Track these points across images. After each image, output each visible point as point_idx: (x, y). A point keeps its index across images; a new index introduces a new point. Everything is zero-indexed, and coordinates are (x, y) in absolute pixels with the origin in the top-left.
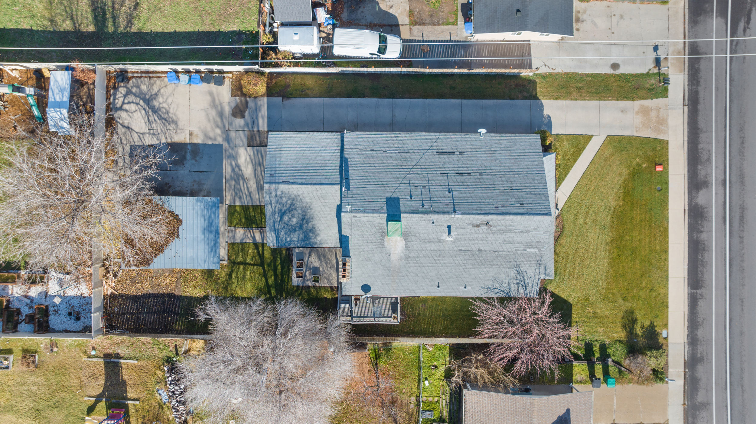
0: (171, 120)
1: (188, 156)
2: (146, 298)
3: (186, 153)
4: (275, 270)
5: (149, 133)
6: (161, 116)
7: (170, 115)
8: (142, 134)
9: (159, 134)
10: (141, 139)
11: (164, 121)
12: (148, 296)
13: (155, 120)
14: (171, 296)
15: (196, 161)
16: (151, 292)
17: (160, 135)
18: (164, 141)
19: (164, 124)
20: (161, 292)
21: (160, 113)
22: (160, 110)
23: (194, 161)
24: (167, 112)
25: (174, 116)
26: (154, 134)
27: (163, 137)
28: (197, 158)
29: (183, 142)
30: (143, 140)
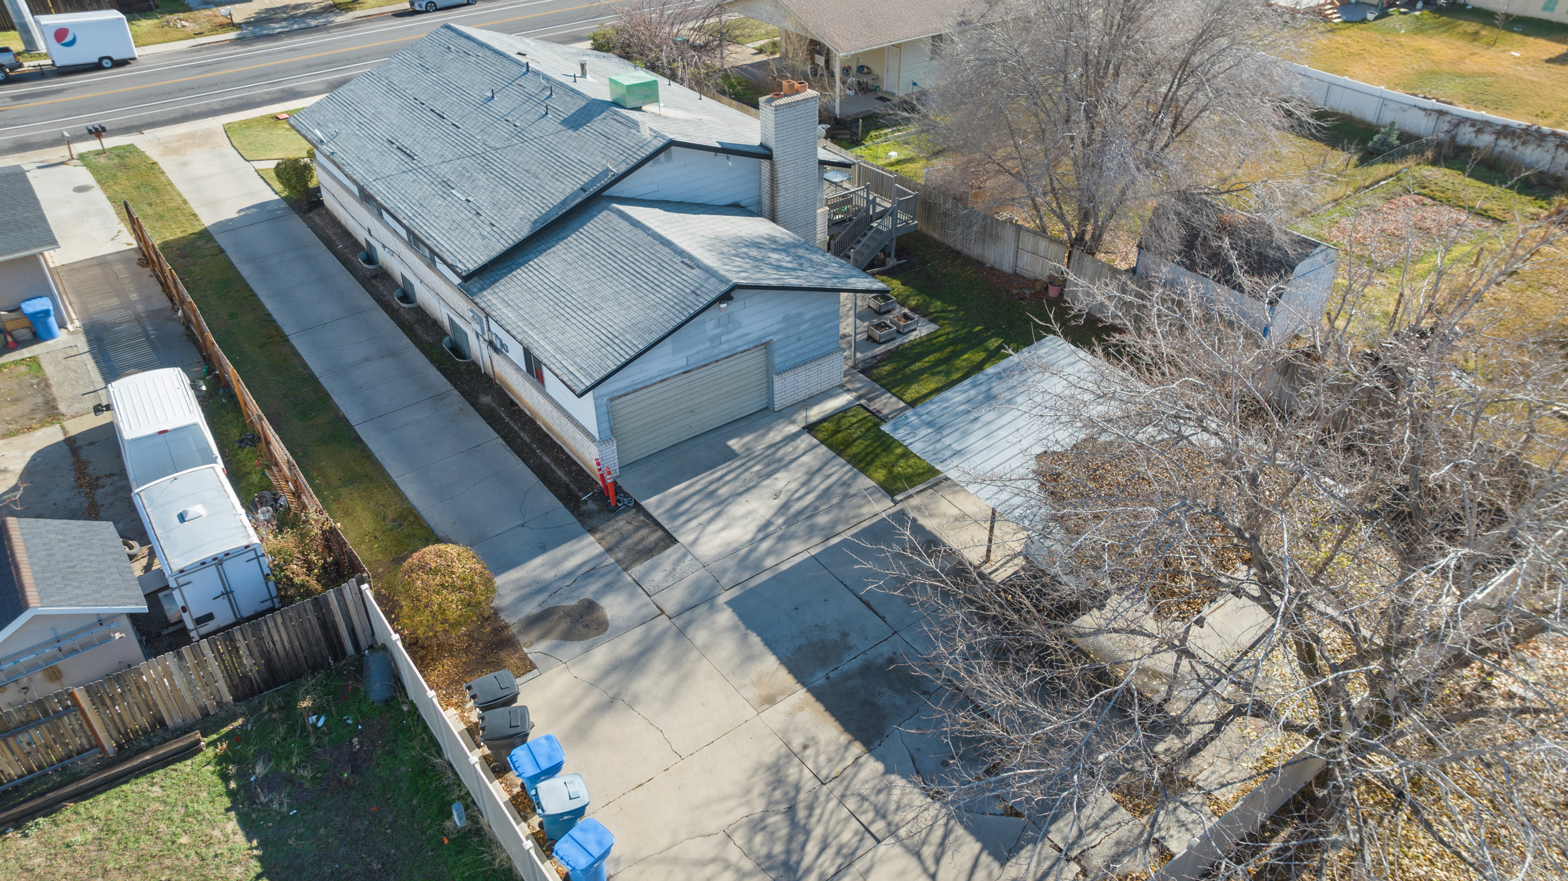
0: (778, 794)
1: (850, 664)
3: (847, 677)
5: (892, 831)
6: (790, 839)
7: (759, 807)
8: (918, 855)
9: (864, 798)
10: (942, 844)
11: (802, 813)
13: (822, 851)
15: (845, 635)
17: (865, 790)
18: (872, 767)
19: (811, 808)
21: (778, 848)
22: (769, 856)
23: (853, 639)
24: (757, 825)
25: (756, 792)
26: (881, 813)
27: (864, 773)
28: (833, 636)
29: (819, 707)
30: (939, 832)
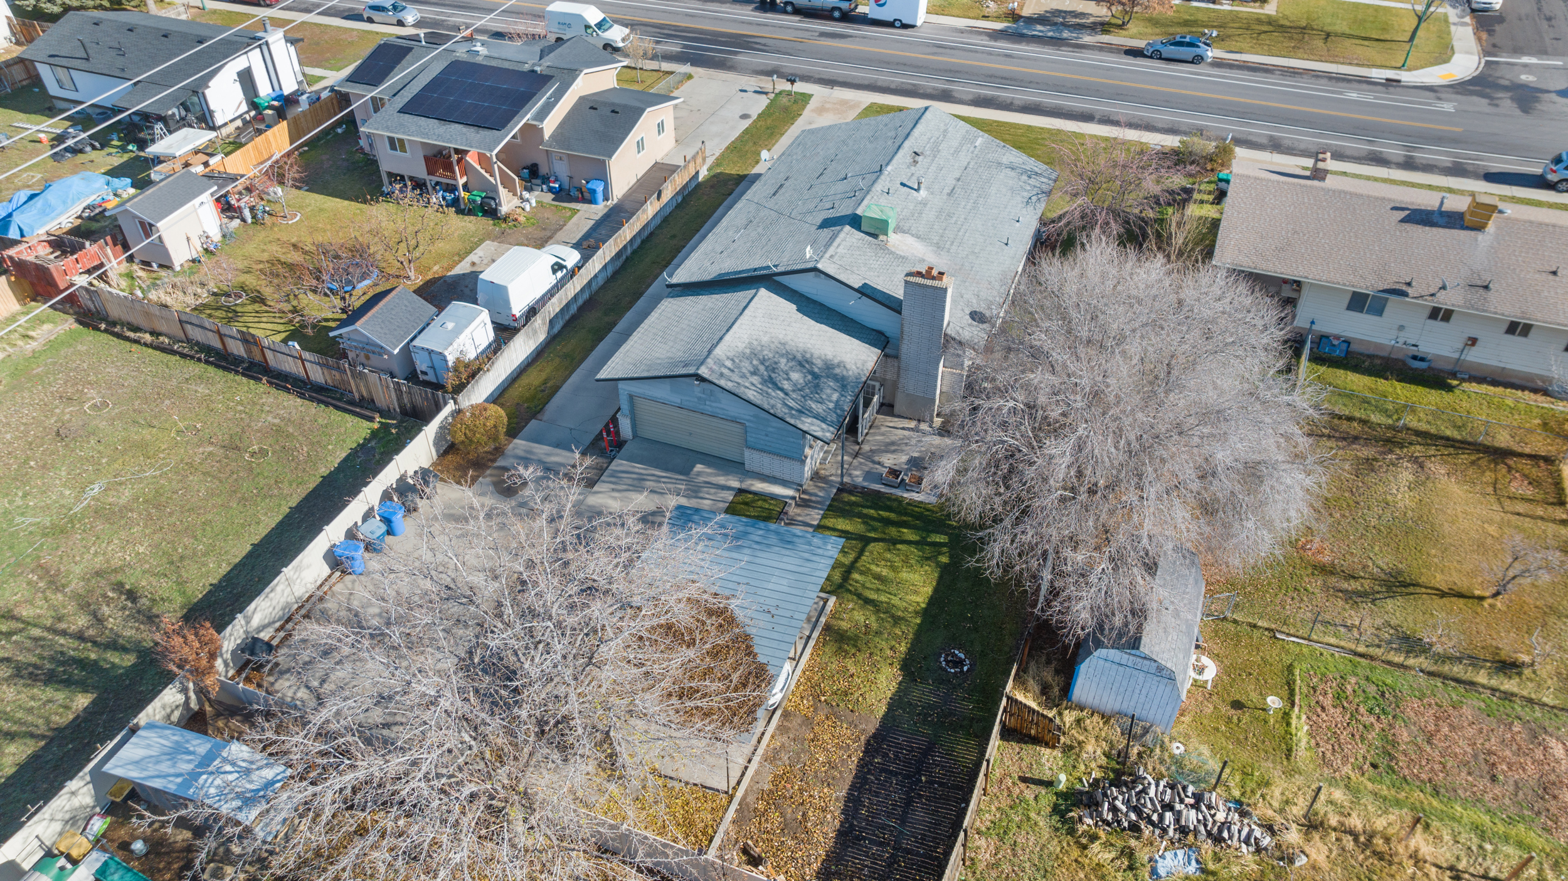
2: (857, 810)
4: (888, 522)
12: (852, 803)
14: (875, 745)
16: (844, 793)
20: (853, 767)
